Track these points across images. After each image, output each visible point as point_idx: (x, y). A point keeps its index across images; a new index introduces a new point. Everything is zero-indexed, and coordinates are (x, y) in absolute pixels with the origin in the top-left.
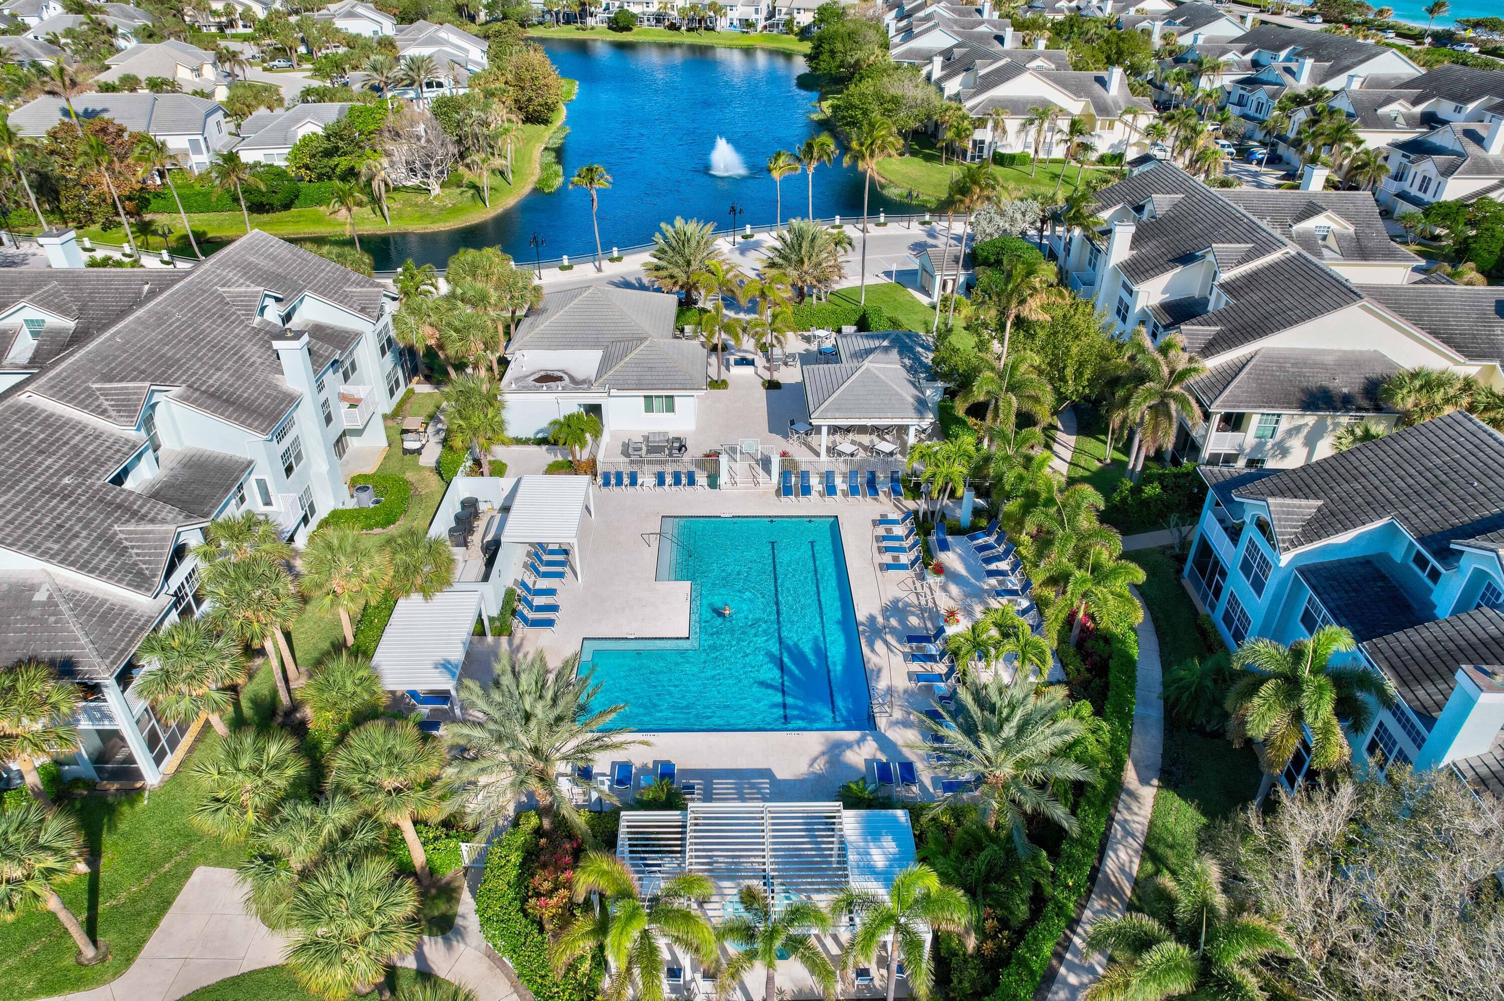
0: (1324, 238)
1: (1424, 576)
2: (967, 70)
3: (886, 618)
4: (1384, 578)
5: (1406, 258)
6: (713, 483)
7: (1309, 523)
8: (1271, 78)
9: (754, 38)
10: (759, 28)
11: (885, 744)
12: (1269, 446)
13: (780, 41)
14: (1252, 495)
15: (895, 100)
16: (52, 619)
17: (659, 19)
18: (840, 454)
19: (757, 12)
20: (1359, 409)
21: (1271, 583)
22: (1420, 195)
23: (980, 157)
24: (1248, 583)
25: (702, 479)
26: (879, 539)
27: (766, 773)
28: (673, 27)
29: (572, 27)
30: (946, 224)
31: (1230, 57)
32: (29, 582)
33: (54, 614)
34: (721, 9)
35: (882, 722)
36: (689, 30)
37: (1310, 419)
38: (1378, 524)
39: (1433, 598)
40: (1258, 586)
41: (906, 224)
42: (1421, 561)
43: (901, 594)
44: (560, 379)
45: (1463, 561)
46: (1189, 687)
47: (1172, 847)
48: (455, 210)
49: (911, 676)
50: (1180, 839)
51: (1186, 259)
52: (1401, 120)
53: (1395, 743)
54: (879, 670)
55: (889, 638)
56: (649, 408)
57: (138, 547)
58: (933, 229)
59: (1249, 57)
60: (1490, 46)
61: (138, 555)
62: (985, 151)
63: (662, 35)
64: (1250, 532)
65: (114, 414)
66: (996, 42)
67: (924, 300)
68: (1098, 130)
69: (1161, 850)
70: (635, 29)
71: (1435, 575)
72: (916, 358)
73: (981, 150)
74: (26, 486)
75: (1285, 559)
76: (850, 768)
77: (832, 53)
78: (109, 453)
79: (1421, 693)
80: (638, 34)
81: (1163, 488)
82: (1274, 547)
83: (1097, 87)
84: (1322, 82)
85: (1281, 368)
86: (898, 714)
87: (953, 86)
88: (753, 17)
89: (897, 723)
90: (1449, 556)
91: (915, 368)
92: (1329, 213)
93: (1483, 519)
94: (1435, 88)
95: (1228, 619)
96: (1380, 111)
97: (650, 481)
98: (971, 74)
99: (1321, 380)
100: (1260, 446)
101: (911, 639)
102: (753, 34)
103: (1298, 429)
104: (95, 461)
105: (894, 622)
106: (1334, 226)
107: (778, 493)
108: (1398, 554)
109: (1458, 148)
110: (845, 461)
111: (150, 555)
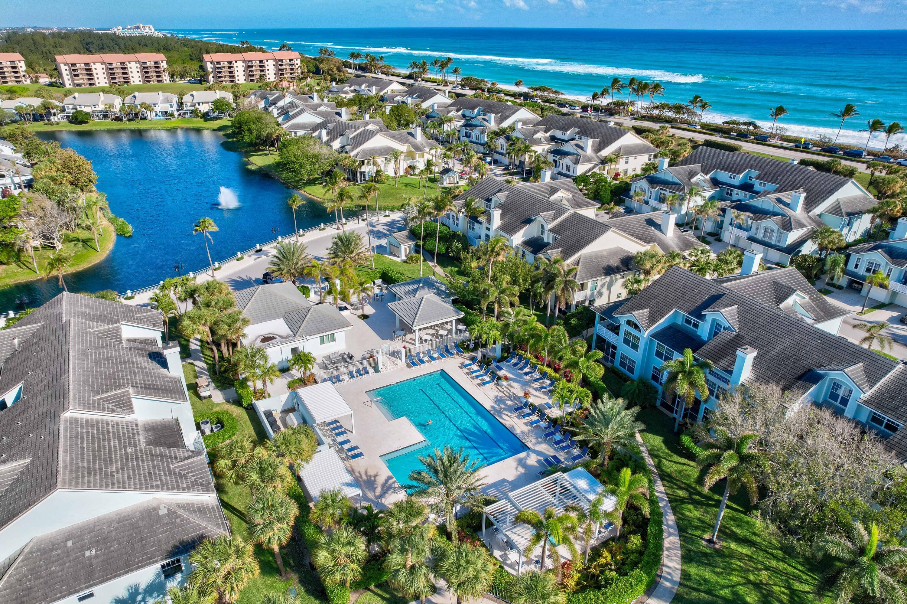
0: (562, 201)
1: (691, 327)
2: (342, 135)
3: (498, 405)
4: (679, 331)
5: (594, 205)
6: (376, 369)
7: (649, 318)
8: (478, 123)
9: (174, 122)
10: (176, 117)
11: (538, 453)
12: (595, 293)
13: (193, 122)
14: (621, 313)
15: (316, 156)
16: (178, 520)
17: (105, 115)
18: (426, 341)
19: (171, 106)
20: (624, 271)
21: (642, 345)
22: (567, 173)
23: (364, 180)
24: (630, 348)
25: (371, 370)
26: (468, 374)
27: (504, 481)
28: (118, 119)
29: (41, 123)
30: (376, 218)
31: (452, 114)
32: (151, 507)
33: (177, 517)
34: (150, 106)
35: (529, 445)
36: (129, 120)
37: (608, 279)
38: (672, 312)
39: (698, 333)
40: (635, 347)
41: (357, 222)
42: (688, 322)
43: (496, 394)
44: (273, 338)
45: (707, 318)
46: (635, 391)
47: (658, 450)
48: (78, 258)
49: (526, 424)
50: (659, 447)
51: (528, 221)
52: (543, 140)
53: (715, 385)
54: (513, 426)
55: (505, 412)
56: (322, 342)
57: (191, 472)
58: (371, 222)
59: (460, 113)
60: (545, 99)
61: (193, 476)
62: (367, 176)
63: (108, 124)
64: (624, 328)
65: (119, 410)
66: (337, 116)
67: (398, 260)
68: (417, 159)
69: (655, 453)
70: (90, 122)
71: (696, 326)
72: (437, 289)
73: (364, 176)
74: (116, 458)
75: (646, 334)
76: (532, 466)
77: (251, 131)
78: (131, 431)
79: (721, 364)
80: (93, 125)
81: (578, 319)
82: (640, 331)
83: (410, 137)
84: (500, 123)
85: (592, 261)
86: (534, 441)
87: (336, 144)
88: (169, 110)
89: (535, 444)
90: (701, 317)
91: (439, 293)
92: (562, 190)
93: (704, 302)
94: (551, 125)
95: (622, 364)
96: (535, 137)
97: (346, 377)
98: (344, 138)
99: (606, 263)
100: (592, 294)
101: (516, 410)
102: (173, 119)
103: (604, 284)
104: (129, 437)
105: (502, 406)
106: (564, 195)
107: (408, 366)
108: (680, 321)
109: (576, 152)
110: (429, 344)
111: (200, 474)
